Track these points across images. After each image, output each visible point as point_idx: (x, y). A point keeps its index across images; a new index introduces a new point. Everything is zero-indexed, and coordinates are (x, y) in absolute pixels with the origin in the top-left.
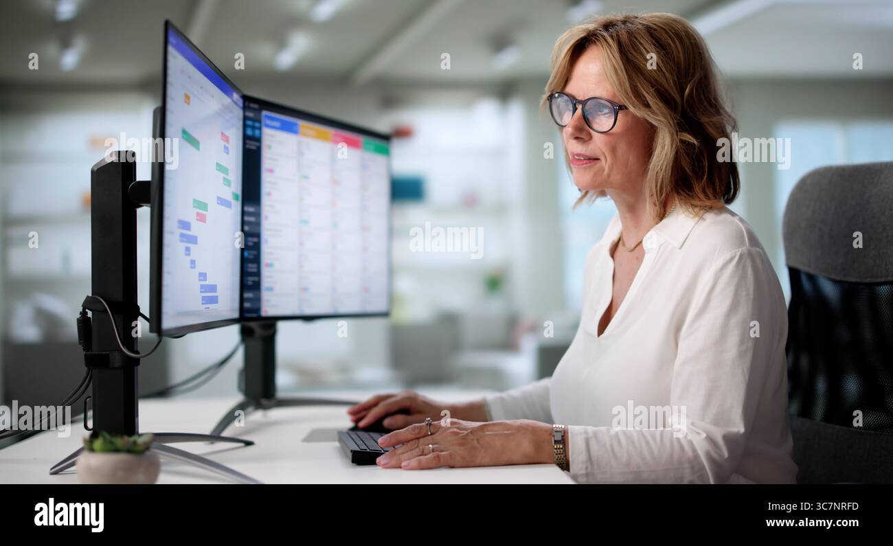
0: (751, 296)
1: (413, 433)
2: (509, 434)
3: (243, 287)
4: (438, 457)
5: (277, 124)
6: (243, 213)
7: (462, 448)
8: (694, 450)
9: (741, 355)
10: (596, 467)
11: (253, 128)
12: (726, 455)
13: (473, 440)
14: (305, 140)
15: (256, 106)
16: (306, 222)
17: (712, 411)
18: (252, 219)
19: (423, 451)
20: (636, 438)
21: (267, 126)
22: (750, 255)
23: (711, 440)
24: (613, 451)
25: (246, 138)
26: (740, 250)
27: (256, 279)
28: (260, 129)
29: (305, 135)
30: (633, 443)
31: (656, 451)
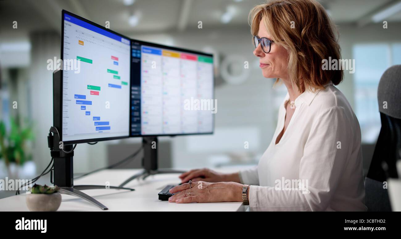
0: (336, 129)
1: (183, 187)
2: (223, 188)
3: (131, 122)
4: (191, 198)
5: (150, 51)
6: (131, 90)
7: (202, 194)
8: (305, 199)
9: (330, 156)
10: (260, 205)
11: (136, 53)
12: (320, 202)
13: (207, 190)
14: (165, 58)
15: (138, 44)
16: (166, 94)
17: (315, 182)
18: (136, 93)
19: (186, 195)
20: (279, 193)
21: (144, 52)
22: (337, 110)
23: (312, 194)
24: (268, 197)
25: (132, 58)
26: (332, 108)
27: (138, 119)
28: (140, 53)
29: (165, 55)
30: (277, 194)
31: (287, 198)
